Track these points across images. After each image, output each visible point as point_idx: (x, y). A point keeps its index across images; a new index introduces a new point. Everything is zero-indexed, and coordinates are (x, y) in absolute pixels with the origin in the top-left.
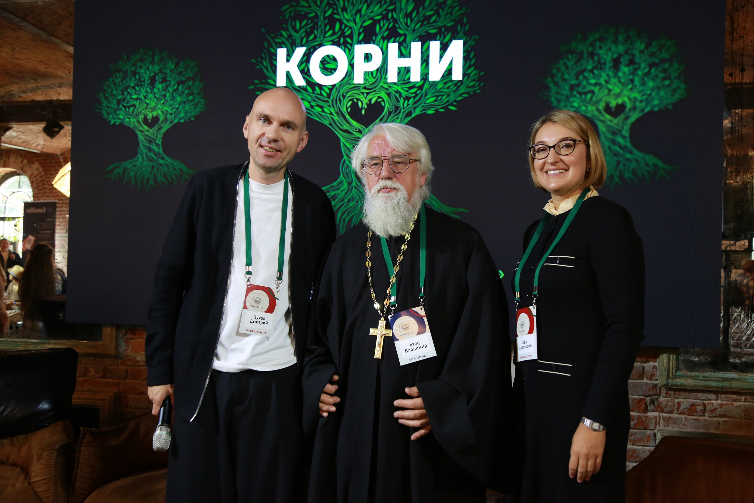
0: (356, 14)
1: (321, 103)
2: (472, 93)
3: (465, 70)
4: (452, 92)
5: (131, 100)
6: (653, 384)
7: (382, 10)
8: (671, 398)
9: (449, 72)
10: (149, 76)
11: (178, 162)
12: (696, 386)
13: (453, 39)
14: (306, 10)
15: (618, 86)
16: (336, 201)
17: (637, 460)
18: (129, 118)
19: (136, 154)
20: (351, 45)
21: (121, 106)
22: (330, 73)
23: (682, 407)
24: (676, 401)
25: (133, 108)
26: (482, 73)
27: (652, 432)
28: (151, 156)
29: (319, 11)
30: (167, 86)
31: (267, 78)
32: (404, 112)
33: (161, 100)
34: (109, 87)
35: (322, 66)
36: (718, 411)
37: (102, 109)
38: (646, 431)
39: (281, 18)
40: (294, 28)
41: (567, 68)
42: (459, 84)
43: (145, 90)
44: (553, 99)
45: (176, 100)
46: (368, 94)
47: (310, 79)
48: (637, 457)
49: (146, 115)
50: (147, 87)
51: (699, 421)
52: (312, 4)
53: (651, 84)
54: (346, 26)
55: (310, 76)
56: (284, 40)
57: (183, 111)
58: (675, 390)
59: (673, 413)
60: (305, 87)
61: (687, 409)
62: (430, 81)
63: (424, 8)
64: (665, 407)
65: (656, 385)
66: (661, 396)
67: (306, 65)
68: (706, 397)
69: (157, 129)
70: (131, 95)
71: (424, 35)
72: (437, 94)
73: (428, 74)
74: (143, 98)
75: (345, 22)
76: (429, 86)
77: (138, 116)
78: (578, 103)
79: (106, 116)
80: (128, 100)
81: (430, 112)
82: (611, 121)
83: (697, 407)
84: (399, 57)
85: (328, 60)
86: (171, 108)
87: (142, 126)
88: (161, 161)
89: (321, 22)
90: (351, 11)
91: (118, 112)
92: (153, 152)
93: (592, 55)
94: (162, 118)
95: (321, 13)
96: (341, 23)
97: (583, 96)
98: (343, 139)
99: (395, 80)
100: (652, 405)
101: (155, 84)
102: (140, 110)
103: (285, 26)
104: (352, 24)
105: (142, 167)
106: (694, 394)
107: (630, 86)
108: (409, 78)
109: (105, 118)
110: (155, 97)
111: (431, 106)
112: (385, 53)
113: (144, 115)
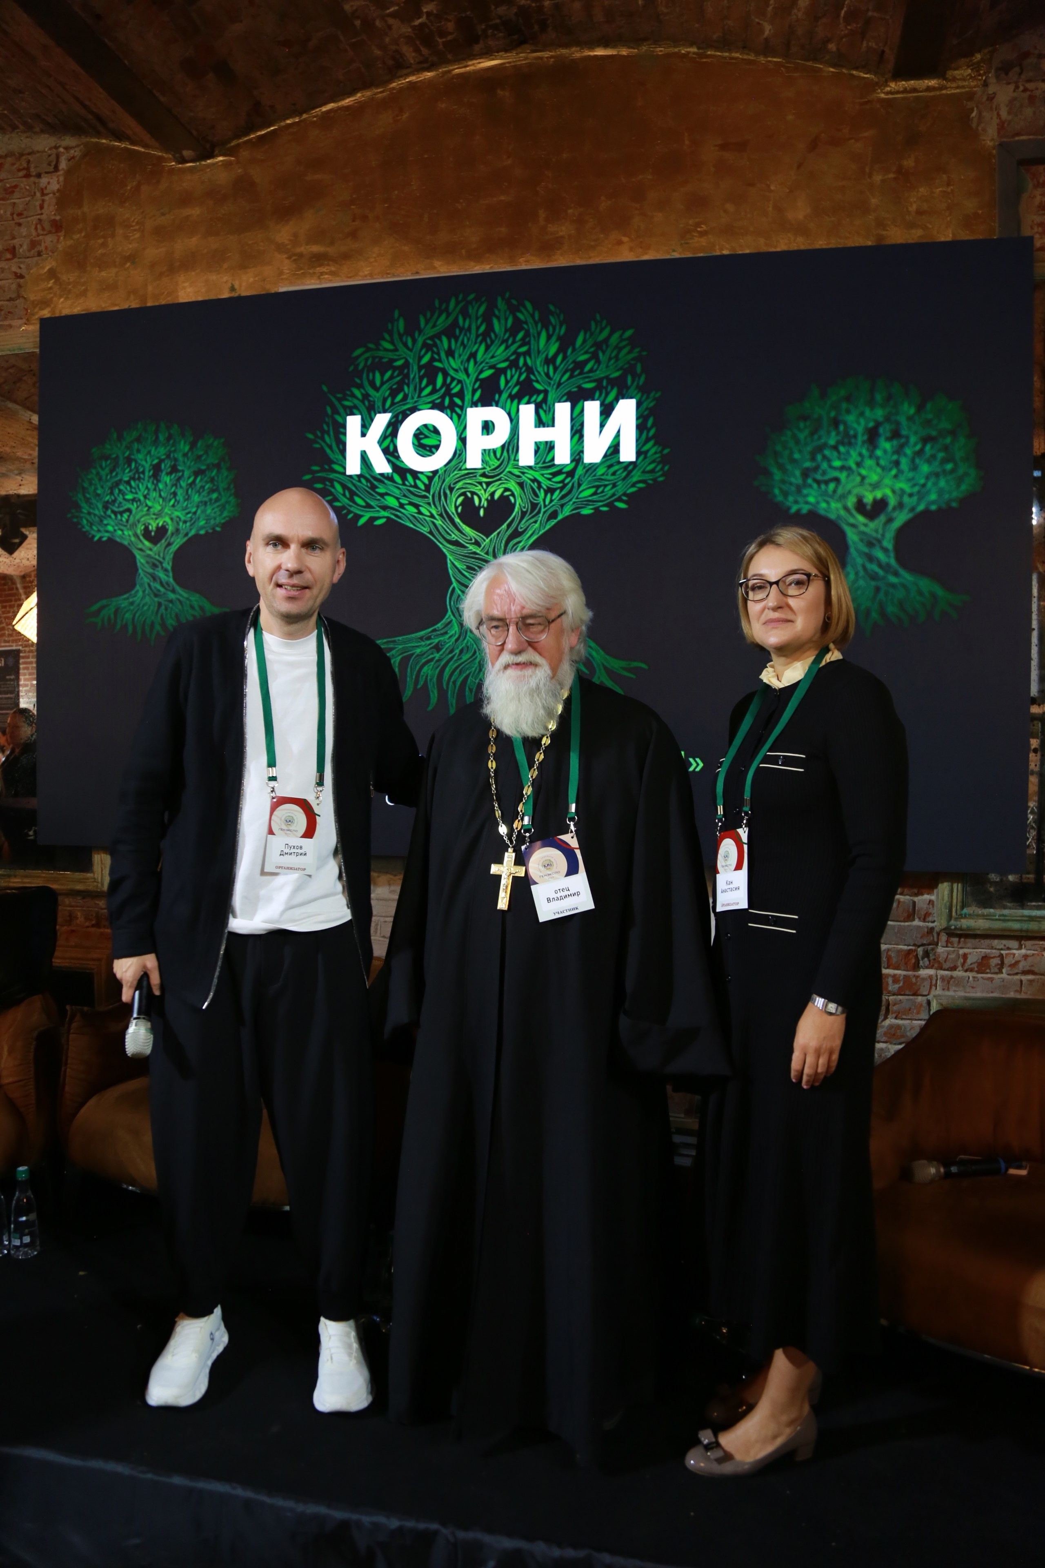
0: (468, 360)
1: (416, 500)
2: (650, 482)
3: (640, 446)
4: (620, 481)
5: (124, 502)
6: (927, 927)
7: (509, 354)
8: (953, 947)
9: (615, 448)
10: (151, 465)
11: (198, 595)
12: (990, 929)
13: (620, 397)
14: (391, 355)
15: (875, 472)
16: (441, 653)
17: (903, 1040)
18: (122, 530)
19: (133, 586)
20: (462, 408)
21: (109, 512)
22: (429, 453)
23: (969, 961)
24: (961, 952)
25: (128, 514)
26: (666, 451)
27: (924, 998)
28: (155, 588)
29: (410, 358)
30: (179, 479)
31: (331, 462)
32: (545, 512)
33: (170, 500)
34: (91, 484)
35: (416, 443)
36: (1022, 966)
37: (81, 518)
38: (916, 997)
39: (351, 368)
40: (372, 384)
41: (797, 442)
42: (631, 467)
43: (145, 485)
44: (777, 491)
45: (192, 499)
46: (488, 484)
47: (398, 463)
48: (902, 1036)
49: (147, 524)
50: (148, 481)
51: (994, 981)
52: (400, 346)
53: (925, 468)
54: (453, 379)
55: (398, 457)
56: (357, 402)
57: (202, 517)
58: (960, 936)
59: (956, 970)
60: (390, 475)
61: (976, 964)
62: (585, 464)
63: (574, 350)
64: (945, 961)
65: (932, 929)
66: (939, 945)
67: (392, 441)
68: (1005, 946)
69: (164, 546)
70: (124, 494)
71: (575, 392)
72: (597, 483)
73: (582, 452)
74: (142, 498)
75: (452, 372)
76: (584, 470)
77: (135, 527)
78: (815, 497)
79: (87, 528)
80: (120, 503)
81: (586, 511)
82: (866, 525)
83: (992, 960)
84: (536, 427)
85: (426, 432)
86: (184, 512)
87: (141, 541)
88: (171, 596)
89: (414, 374)
90: (460, 356)
91: (105, 522)
92: (159, 581)
93: (836, 423)
94: (171, 528)
95: (413, 359)
96: (446, 374)
97: (823, 487)
98: (451, 555)
99: (531, 462)
100: (926, 959)
101: (160, 476)
102: (137, 517)
103: (358, 381)
104: (462, 376)
105: (144, 606)
106: (987, 942)
107: (894, 472)
108: (553, 459)
109: (87, 531)
110: (160, 496)
111: (587, 502)
112: (514, 420)
113: (144, 524)
